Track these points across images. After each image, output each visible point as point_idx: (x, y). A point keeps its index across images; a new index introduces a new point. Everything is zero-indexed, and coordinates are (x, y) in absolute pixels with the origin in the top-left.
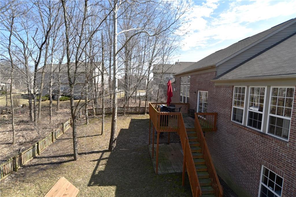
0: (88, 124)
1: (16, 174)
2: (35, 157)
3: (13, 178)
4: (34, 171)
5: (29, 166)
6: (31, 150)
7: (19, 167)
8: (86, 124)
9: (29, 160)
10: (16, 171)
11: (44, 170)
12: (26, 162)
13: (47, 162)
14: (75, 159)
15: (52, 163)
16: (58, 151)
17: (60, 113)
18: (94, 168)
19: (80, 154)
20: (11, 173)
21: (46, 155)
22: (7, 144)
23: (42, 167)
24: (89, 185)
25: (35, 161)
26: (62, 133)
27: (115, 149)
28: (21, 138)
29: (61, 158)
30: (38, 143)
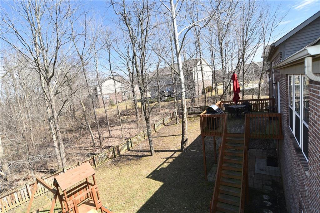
0: (178, 124)
1: (115, 160)
2: (129, 150)
3: (112, 162)
4: (124, 160)
5: (124, 156)
6: (126, 144)
7: (118, 156)
8: (177, 124)
9: (125, 151)
10: (116, 158)
11: (130, 160)
12: (122, 153)
13: (135, 154)
14: (151, 155)
15: (137, 156)
16: (145, 146)
17: (161, 114)
18: (160, 164)
19: (155, 151)
20: (112, 158)
21: (136, 149)
22: (120, 138)
23: (130, 157)
24: (147, 177)
25: (128, 153)
26: (154, 132)
27: (187, 150)
28: (128, 134)
29: (144, 153)
30: (131, 139)
